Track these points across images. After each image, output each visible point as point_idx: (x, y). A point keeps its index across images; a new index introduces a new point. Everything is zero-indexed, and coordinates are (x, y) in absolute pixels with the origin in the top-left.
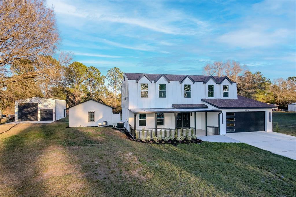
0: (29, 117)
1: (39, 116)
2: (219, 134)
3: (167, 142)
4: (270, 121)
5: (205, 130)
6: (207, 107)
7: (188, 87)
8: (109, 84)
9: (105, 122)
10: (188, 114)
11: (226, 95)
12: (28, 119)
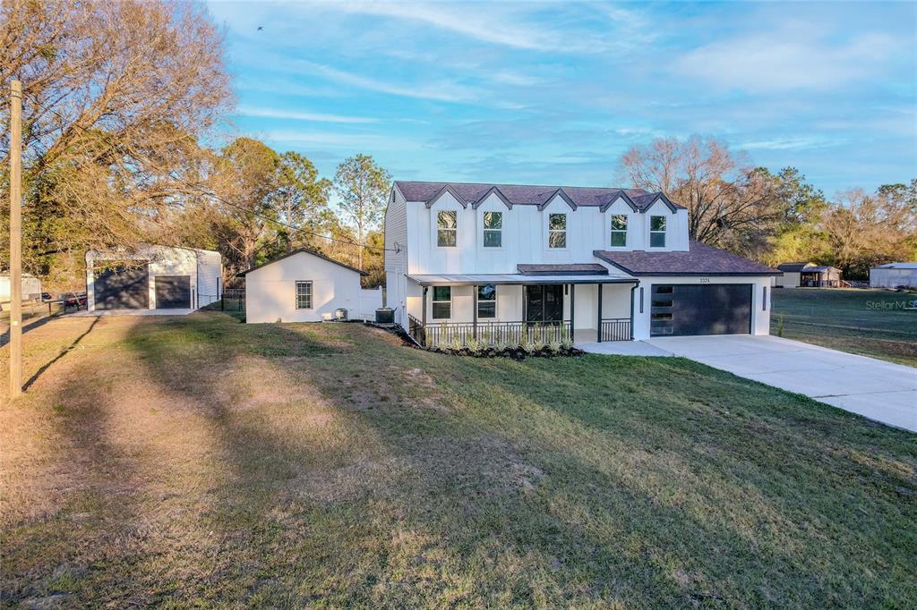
0: (124, 299)
1: (152, 295)
2: (632, 339)
3: (499, 354)
4: (764, 309)
5: (597, 329)
6: (605, 272)
7: (557, 220)
8: (341, 204)
9: (341, 310)
10: (557, 289)
11: (658, 240)
12: (123, 303)
